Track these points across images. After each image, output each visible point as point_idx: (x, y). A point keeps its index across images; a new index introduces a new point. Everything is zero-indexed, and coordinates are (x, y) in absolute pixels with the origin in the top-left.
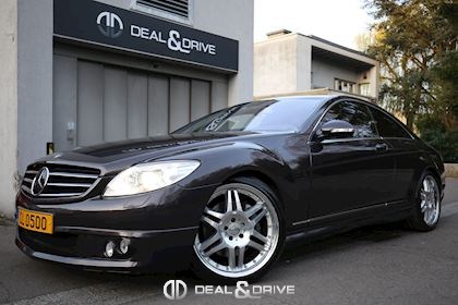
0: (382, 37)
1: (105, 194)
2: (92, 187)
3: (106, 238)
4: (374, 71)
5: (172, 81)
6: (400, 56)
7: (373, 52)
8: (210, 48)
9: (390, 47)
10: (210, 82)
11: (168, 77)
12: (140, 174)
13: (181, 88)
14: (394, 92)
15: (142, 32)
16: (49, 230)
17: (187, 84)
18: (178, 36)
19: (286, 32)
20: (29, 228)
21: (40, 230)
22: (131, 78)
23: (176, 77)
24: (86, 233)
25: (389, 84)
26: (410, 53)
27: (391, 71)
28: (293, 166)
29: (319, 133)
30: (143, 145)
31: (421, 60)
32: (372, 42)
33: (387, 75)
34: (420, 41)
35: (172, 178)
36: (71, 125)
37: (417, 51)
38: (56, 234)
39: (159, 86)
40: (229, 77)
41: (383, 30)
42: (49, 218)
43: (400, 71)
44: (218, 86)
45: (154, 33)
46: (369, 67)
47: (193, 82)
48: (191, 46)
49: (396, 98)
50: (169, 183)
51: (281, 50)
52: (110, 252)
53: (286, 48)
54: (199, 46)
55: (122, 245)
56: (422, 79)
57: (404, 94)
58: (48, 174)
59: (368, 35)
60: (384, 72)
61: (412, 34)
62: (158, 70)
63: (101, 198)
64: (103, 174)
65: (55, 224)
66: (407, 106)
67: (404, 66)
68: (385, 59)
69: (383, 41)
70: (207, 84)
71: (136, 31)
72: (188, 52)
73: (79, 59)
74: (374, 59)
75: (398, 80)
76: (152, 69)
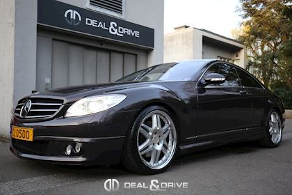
0: (248, 30)
1: (67, 116)
2: (58, 111)
3: (66, 143)
4: (243, 51)
5: (112, 54)
6: (259, 42)
7: (242, 40)
8: (136, 33)
9: (253, 37)
10: (136, 55)
11: (109, 51)
12: (88, 103)
13: (117, 59)
14: (256, 65)
15: (93, 23)
16: (31, 139)
17: (122, 55)
18: (116, 25)
19: (186, 27)
20: (18, 138)
21: (25, 139)
22: (86, 51)
23: (114, 51)
24: (54, 140)
25: (252, 60)
26: (266, 40)
27: (254, 52)
28: (186, 102)
29: (203, 81)
30: (93, 87)
31: (273, 45)
32: (241, 34)
33: (252, 55)
34: (272, 33)
35: (109, 105)
36: (48, 80)
37: (270, 39)
38: (35, 141)
39: (104, 57)
40: (148, 52)
41: (248, 26)
42: (31, 131)
43: (260, 52)
44: (141, 57)
45: (100, 23)
46: (239, 49)
47: (125, 55)
48: (124, 31)
49: (257, 69)
50: (106, 108)
51: (183, 38)
52: (69, 152)
53: (187, 37)
54: (129, 32)
55: (77, 147)
56: (274, 57)
57: (262, 66)
58: (31, 104)
59: (238, 29)
60: (249, 53)
61: (267, 29)
62: (104, 47)
63: (64, 118)
64: (65, 102)
65: (34, 135)
66: (264, 74)
67: (262, 49)
68: (250, 44)
69: (248, 33)
70: (134, 56)
71: (89, 22)
72: (122, 35)
73: (53, 39)
74: (243, 44)
75: (258, 57)
76: (99, 46)
